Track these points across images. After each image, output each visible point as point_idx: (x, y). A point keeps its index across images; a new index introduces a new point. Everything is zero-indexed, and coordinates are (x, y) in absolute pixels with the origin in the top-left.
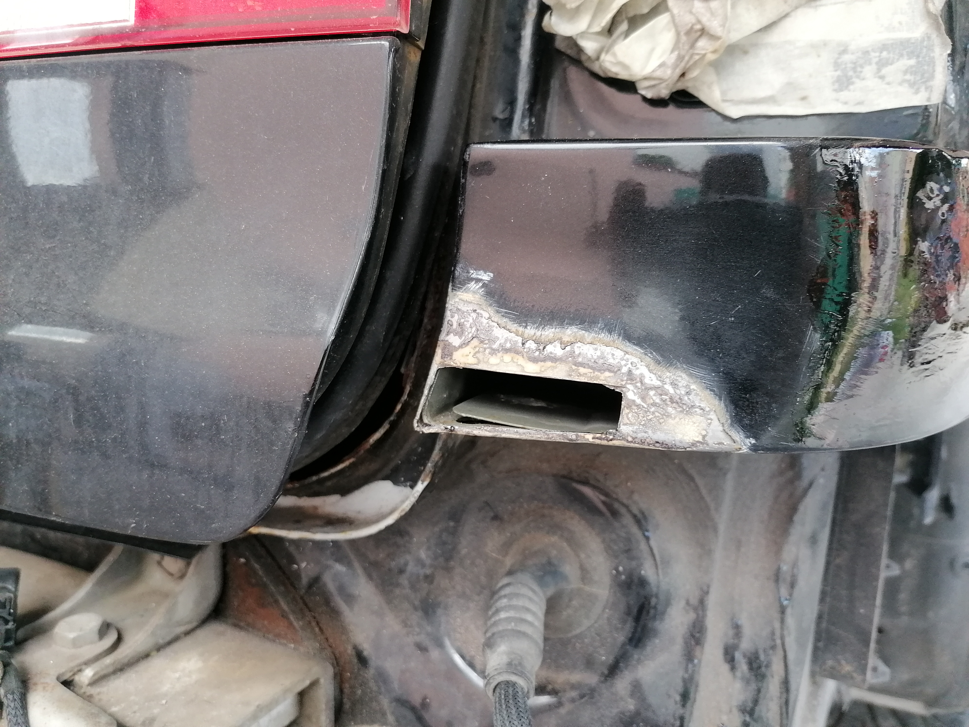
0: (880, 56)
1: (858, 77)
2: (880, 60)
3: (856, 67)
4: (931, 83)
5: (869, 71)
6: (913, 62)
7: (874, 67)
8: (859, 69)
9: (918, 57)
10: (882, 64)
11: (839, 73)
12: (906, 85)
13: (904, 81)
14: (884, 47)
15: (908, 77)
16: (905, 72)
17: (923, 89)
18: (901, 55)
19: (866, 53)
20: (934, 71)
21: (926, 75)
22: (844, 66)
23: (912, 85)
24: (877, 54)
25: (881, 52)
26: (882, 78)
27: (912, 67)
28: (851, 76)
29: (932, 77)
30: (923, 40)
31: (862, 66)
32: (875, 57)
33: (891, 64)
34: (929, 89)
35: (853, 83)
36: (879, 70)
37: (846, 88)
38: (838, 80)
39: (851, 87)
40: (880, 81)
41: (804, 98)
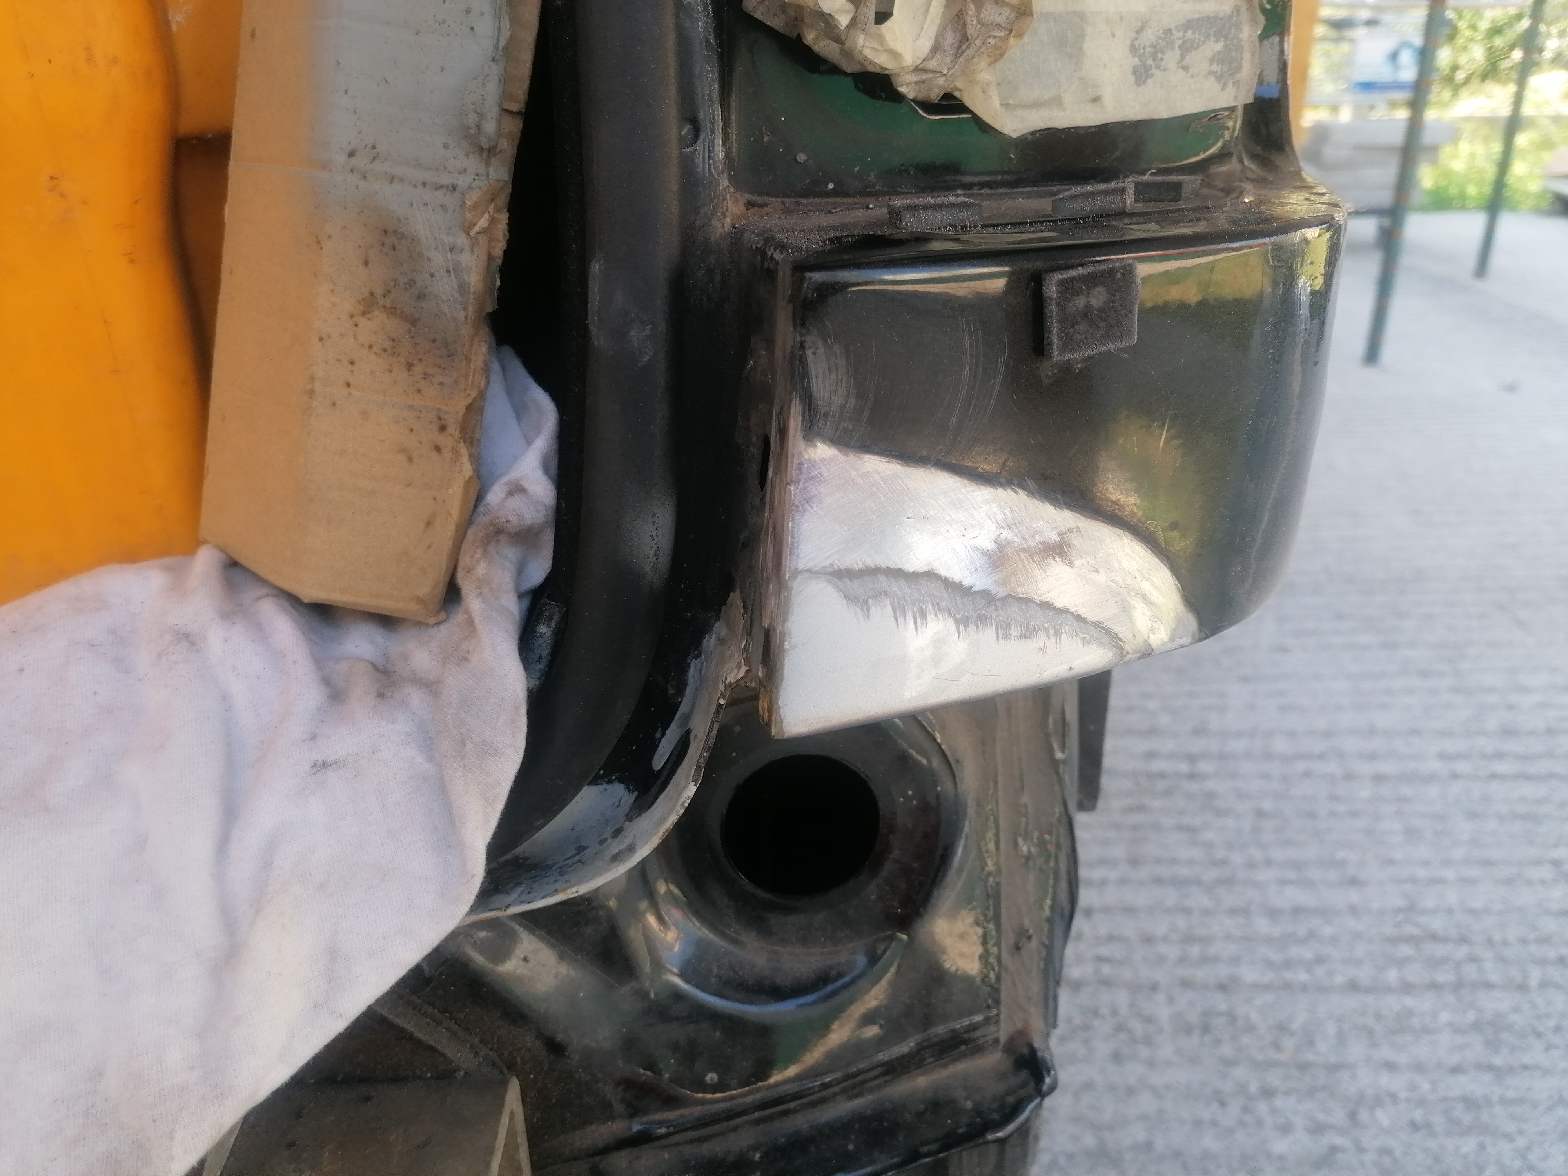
0: (1184, 36)
1: (1158, 67)
2: (1184, 42)
3: (1157, 51)
4: (1238, 76)
5: (1171, 58)
6: (1219, 46)
7: (1178, 52)
8: (1159, 56)
9: (1226, 39)
10: (1187, 48)
11: (1136, 61)
12: (1212, 79)
13: (1211, 73)
14: (1189, 25)
15: (1215, 67)
16: (1212, 60)
17: (1230, 84)
18: (1208, 36)
19: (1168, 32)
20: (1242, 59)
21: (1234, 65)
22: (1142, 51)
23: (1219, 78)
24: (1181, 34)
25: (1185, 32)
26: (1185, 68)
27: (1219, 52)
28: (1151, 66)
29: (1240, 67)
30: (1231, 17)
31: (1163, 53)
32: (1179, 39)
33: (1196, 49)
34: (1236, 83)
35: (1152, 76)
36: (1183, 57)
37: (1144, 83)
38: (1135, 72)
39: (1150, 81)
40: (1184, 72)
41: (1096, 100)
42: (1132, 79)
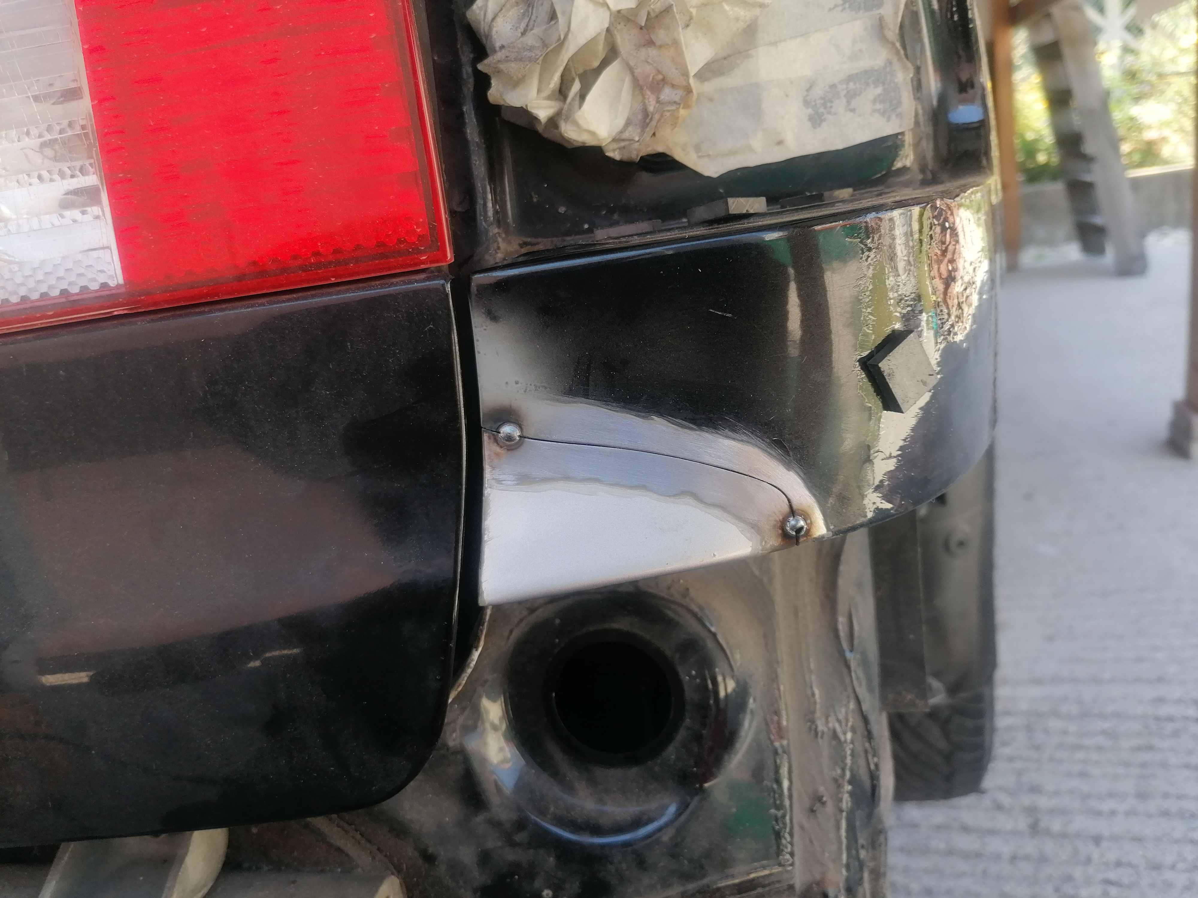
0: (847, 88)
1: (829, 113)
2: (848, 92)
3: (826, 102)
4: (899, 110)
5: (840, 105)
6: (879, 90)
7: (844, 100)
8: (829, 104)
9: (884, 84)
10: (851, 96)
11: (810, 111)
12: (877, 115)
13: (875, 111)
14: (850, 78)
15: (878, 106)
16: (874, 101)
17: (893, 116)
18: (868, 84)
19: (833, 86)
20: (900, 97)
21: (895, 102)
22: (813, 104)
23: (883, 113)
24: (844, 86)
25: (848, 84)
26: (853, 110)
27: (879, 95)
28: (822, 113)
29: (899, 103)
30: (885, 68)
31: (831, 102)
32: (843, 90)
33: (859, 95)
34: (900, 116)
35: (825, 120)
36: (849, 103)
37: (820, 125)
38: (811, 119)
39: (824, 124)
40: (852, 114)
41: (780, 143)
42: (809, 124)
